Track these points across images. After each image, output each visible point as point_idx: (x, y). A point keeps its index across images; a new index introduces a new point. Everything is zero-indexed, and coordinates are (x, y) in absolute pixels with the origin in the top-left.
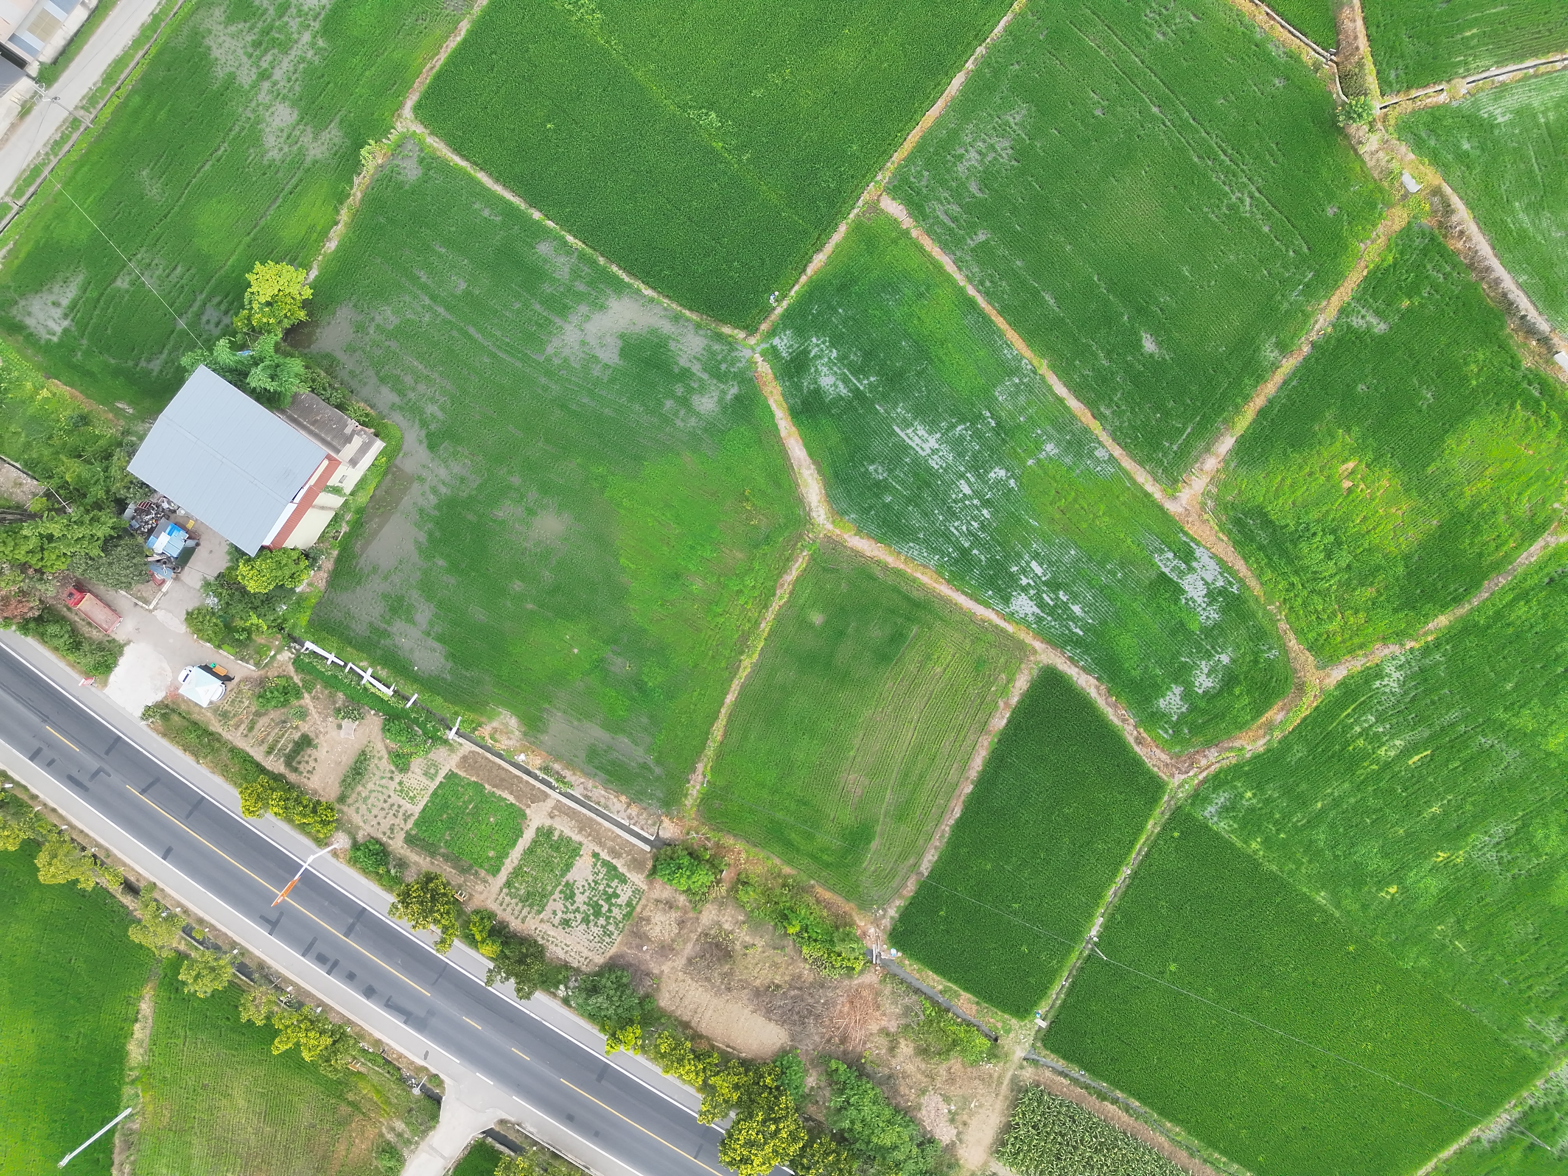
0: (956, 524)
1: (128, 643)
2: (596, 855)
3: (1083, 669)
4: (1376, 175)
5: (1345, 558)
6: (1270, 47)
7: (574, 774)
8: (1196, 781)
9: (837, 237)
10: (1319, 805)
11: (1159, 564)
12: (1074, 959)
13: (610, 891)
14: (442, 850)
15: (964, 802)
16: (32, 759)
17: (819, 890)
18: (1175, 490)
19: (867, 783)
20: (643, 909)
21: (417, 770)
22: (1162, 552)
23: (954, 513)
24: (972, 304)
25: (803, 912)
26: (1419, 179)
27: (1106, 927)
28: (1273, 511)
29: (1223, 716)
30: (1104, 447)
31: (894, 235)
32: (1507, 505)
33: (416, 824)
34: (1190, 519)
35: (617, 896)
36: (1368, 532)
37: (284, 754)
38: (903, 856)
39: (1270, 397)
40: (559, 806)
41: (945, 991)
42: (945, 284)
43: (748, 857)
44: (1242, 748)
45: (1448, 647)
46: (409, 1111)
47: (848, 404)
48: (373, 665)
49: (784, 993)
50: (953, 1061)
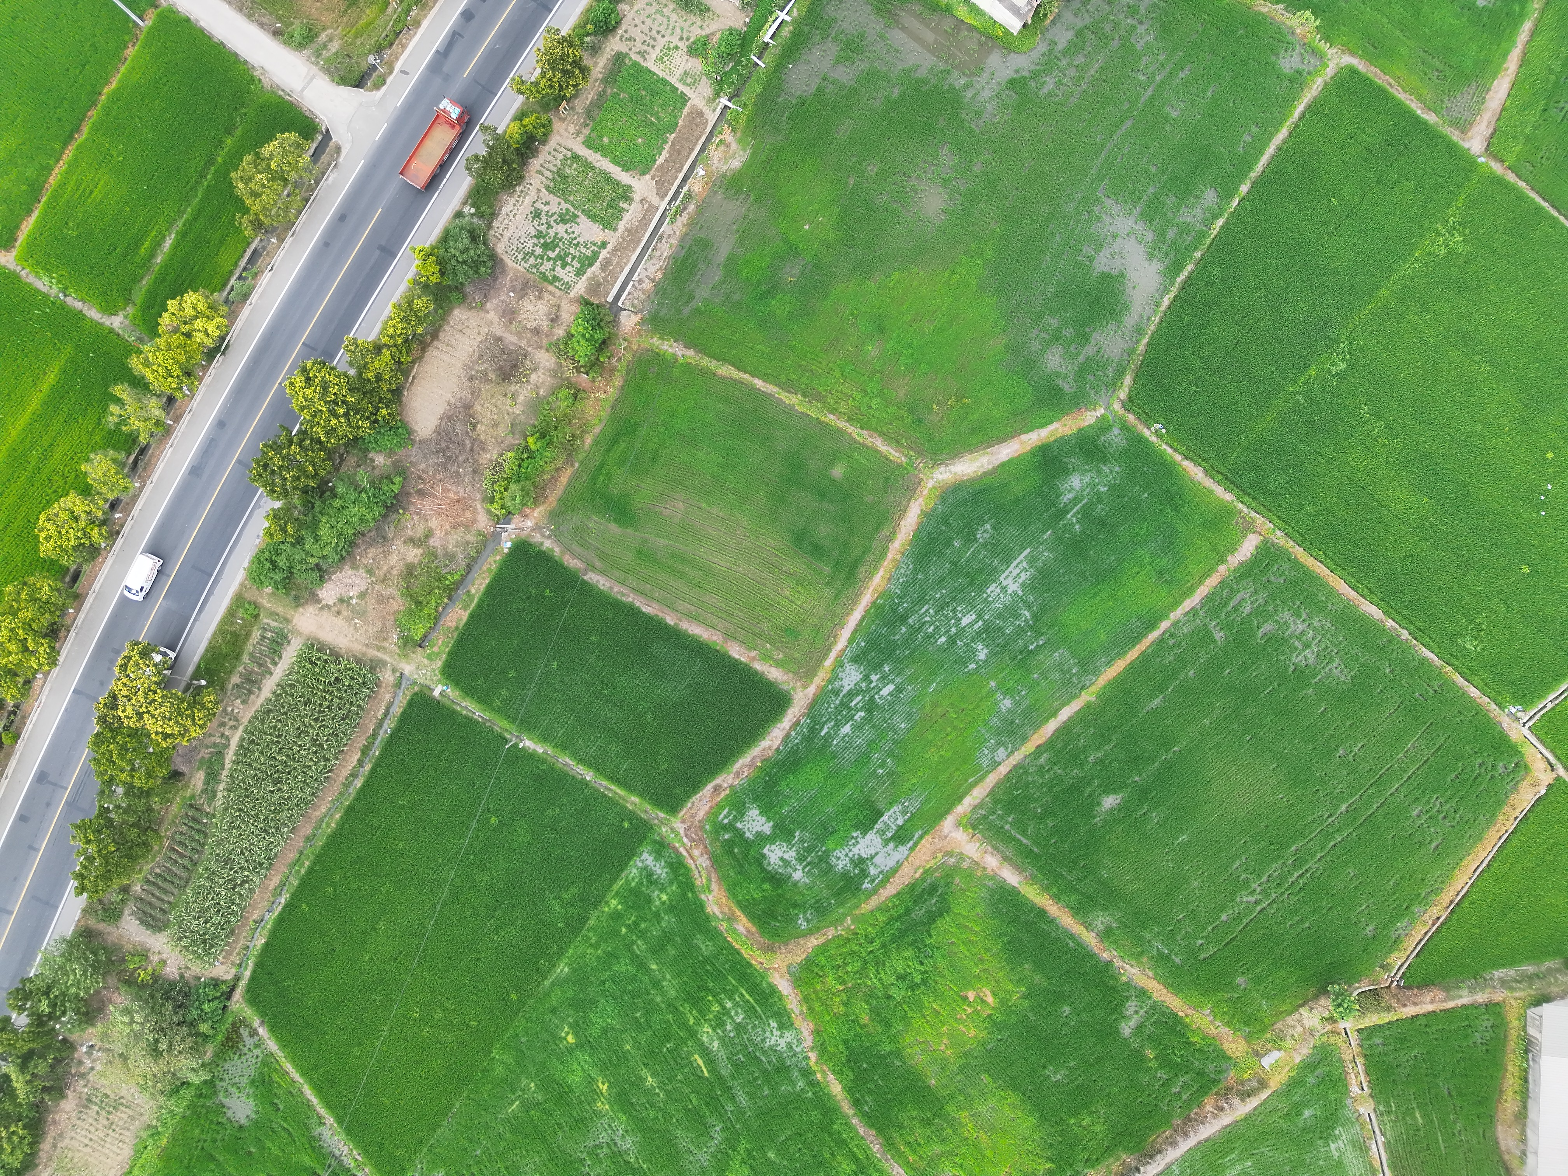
0: (931, 611)
2: (604, 245)
3: (788, 735)
4: (1277, 1025)
5: (898, 993)
6: (1405, 922)
7: (684, 225)
8: (677, 845)
9: (1219, 491)
10: (654, 967)
11: (892, 810)
12: (501, 724)
13: (569, 259)
14: (609, 91)
15: (657, 616)
17: (569, 471)
18: (965, 827)
19: (676, 520)
20: (551, 293)
21: (689, 65)
22: (904, 813)
23: (942, 609)
24: (1151, 625)
25: (547, 454)
26: (1276, 1066)
27: (532, 756)
28: (944, 923)
29: (742, 873)
30: (1008, 756)
31: (1222, 548)
32: (951, 1154)
33: (635, 64)
34: (936, 841)
35: (563, 267)
36: (924, 1017)
38: (602, 556)
39: (1058, 921)
40: (653, 208)
41: (469, 596)
42: (1171, 599)
43: (600, 400)
44: (710, 891)
45: (810, 1094)
46: (349, 56)
47: (1053, 502)
48: (794, 22)
49: (467, 433)
50: (401, 602)
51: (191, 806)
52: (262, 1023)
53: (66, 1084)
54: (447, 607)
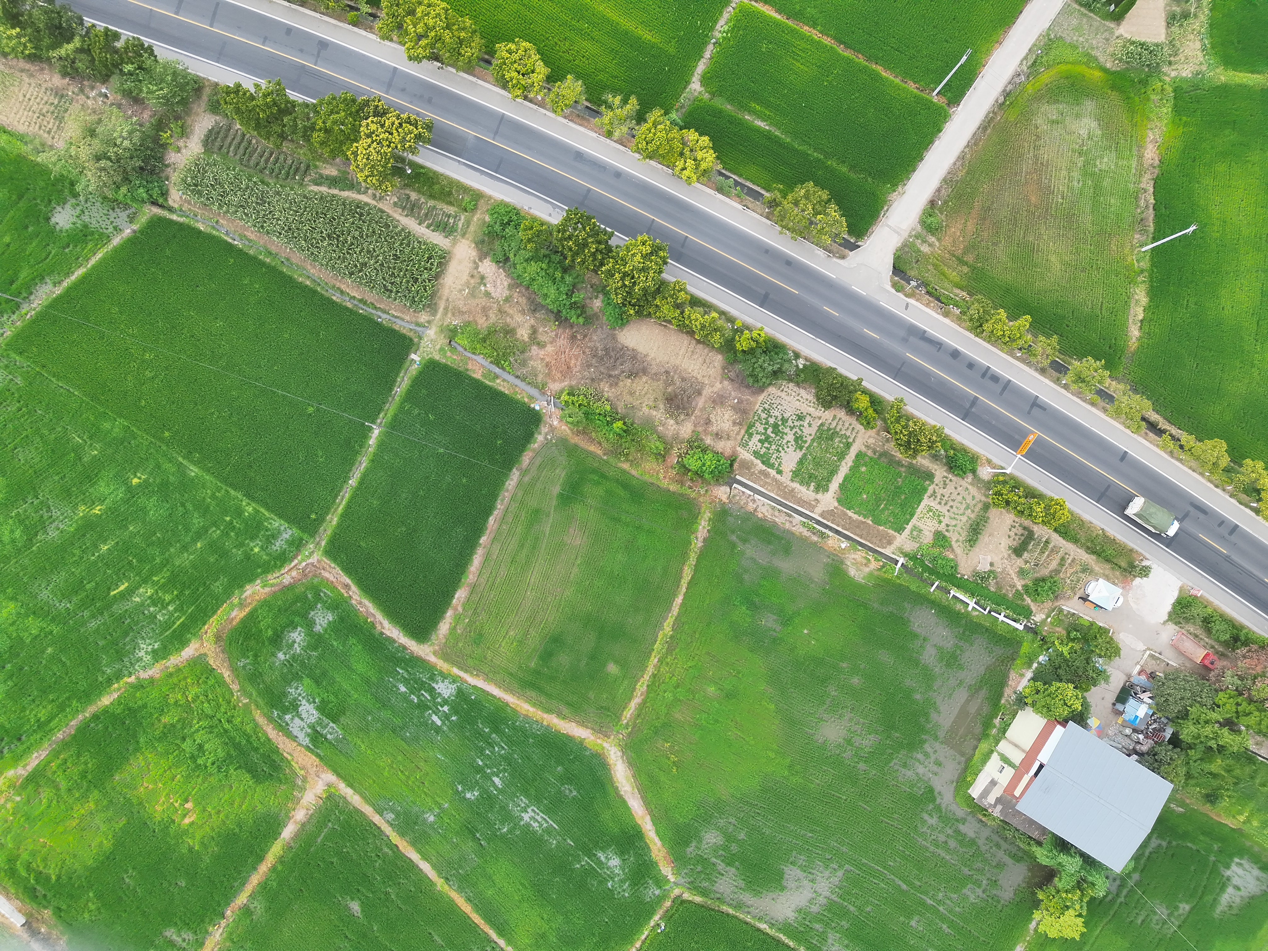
0: (503, 752)
1: (1165, 623)
2: (780, 472)
3: (394, 641)
5: (187, 746)
7: (801, 533)
8: (299, 558)
10: (199, 545)
11: (338, 730)
12: (391, 409)
13: (766, 445)
14: (903, 469)
15: (486, 529)
16: (1237, 526)
17: (599, 452)
18: (328, 791)
19: (565, 538)
20: (738, 432)
21: (927, 533)
22: (337, 739)
23: (505, 761)
24: (501, 932)
25: (611, 436)
27: (366, 437)
28: (247, 780)
29: (280, 611)
30: (388, 822)
32: (59, 796)
33: (925, 490)
34: (314, 769)
35: (760, 441)
36: (170, 768)
37: (1035, 540)
38: (533, 483)
39: (255, 872)
41: (493, 377)
43: (657, 474)
44: (263, 587)
45: (100, 679)
46: (918, 261)
47: (596, 845)
48: (968, 613)
49: (623, 372)
50: (485, 326)
51: (308, 167)
52: (134, 232)
53: (74, 78)
54: (483, 362)
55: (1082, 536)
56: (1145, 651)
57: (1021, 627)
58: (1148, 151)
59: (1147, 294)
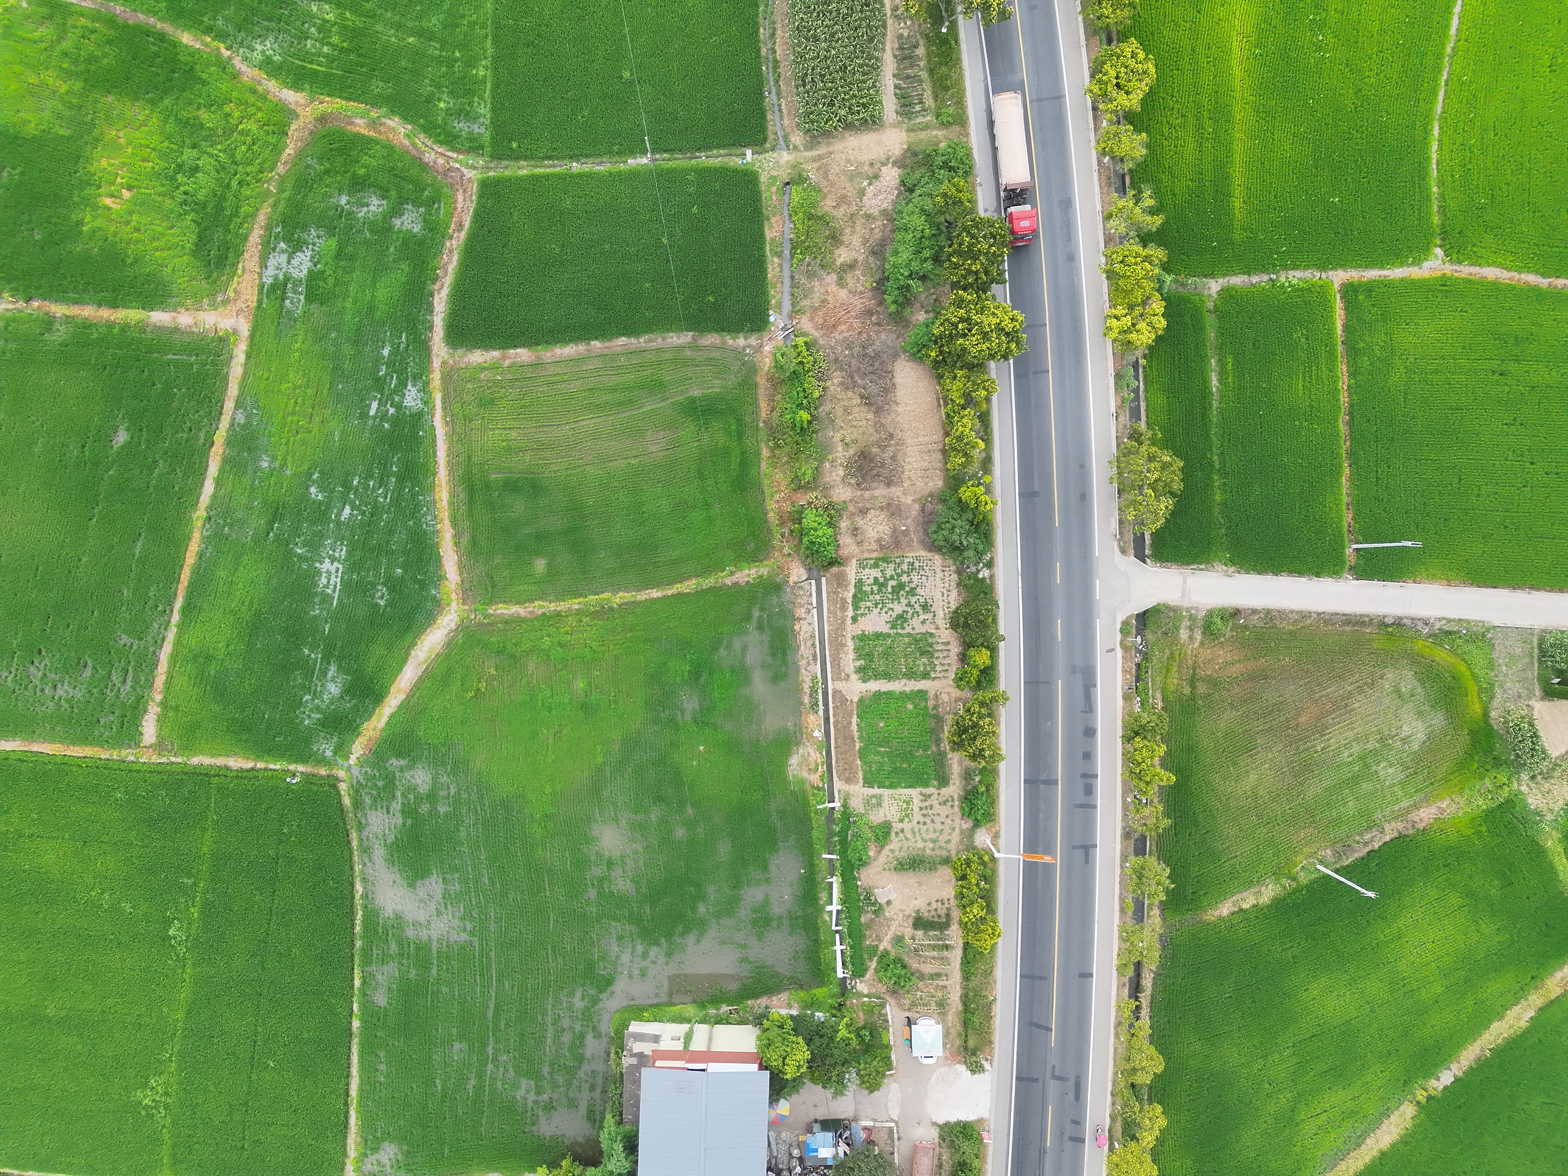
0: (382, 500)
1: (935, 1124)
2: (855, 620)
3: (431, 313)
5: (189, 154)
7: (803, 681)
8: (461, 157)
9: (207, 761)
10: (411, 40)
11: (301, 308)
12: (678, 162)
13: (875, 588)
14: (934, 749)
15: (610, 340)
16: (1083, 1141)
17: (763, 415)
18: (228, 335)
19: (649, 433)
20: (872, 551)
21: (881, 814)
22: (289, 312)
23: (374, 508)
24: (187, 610)
25: (788, 417)
27: (633, 153)
28: (190, 240)
29: (391, 169)
30: (233, 419)
31: (171, 714)
32: (52, 47)
33: (926, 785)
34: (243, 306)
35: (876, 579)
36: (154, 149)
37: (942, 933)
38: (689, 362)
39: (95, 307)
41: (776, 253)
42: (185, 643)
43: (776, 492)
44: (407, 136)
45: (206, 19)
46: (1166, 634)
47: (340, 659)
48: (821, 909)
49: (864, 388)
50: (826, 208)
54: (787, 231)
55: (975, 982)
56: (892, 1121)
57: (840, 974)
58: (1428, 811)
59: (1275, 899)
